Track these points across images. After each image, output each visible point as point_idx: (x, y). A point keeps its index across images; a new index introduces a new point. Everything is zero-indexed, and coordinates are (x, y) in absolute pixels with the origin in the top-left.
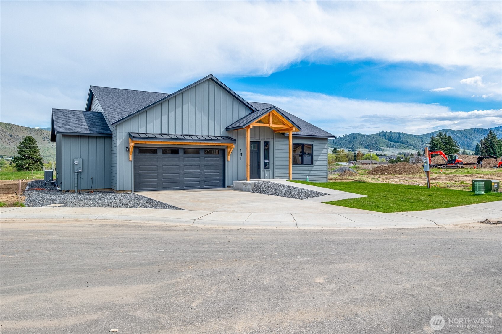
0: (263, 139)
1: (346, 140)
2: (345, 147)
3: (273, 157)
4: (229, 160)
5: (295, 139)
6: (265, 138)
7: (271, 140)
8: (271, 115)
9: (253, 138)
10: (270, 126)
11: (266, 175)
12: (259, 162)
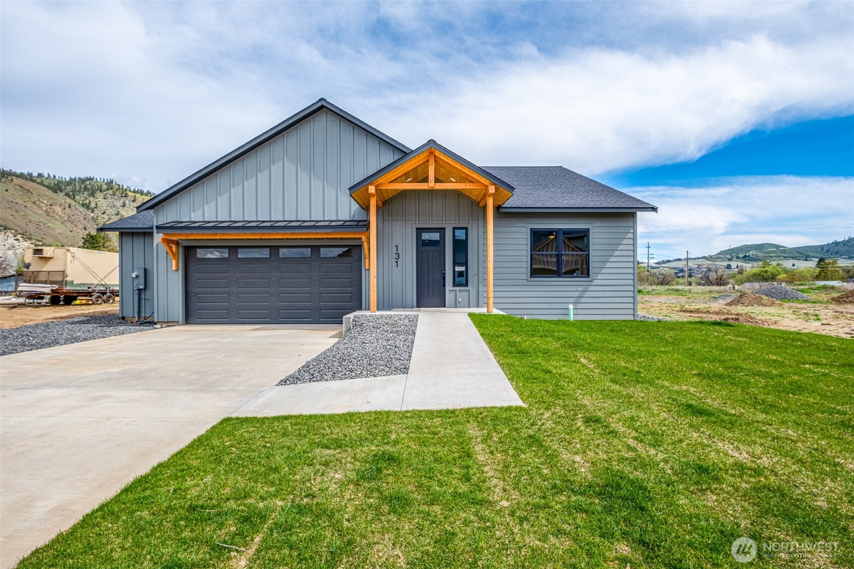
0: (451, 223)
1: (849, 245)
2: (847, 257)
3: (476, 261)
4: (367, 268)
5: (538, 220)
6: (457, 220)
7: (471, 223)
8: (432, 160)
9: (428, 222)
10: (431, 189)
11: (460, 300)
12: (443, 272)
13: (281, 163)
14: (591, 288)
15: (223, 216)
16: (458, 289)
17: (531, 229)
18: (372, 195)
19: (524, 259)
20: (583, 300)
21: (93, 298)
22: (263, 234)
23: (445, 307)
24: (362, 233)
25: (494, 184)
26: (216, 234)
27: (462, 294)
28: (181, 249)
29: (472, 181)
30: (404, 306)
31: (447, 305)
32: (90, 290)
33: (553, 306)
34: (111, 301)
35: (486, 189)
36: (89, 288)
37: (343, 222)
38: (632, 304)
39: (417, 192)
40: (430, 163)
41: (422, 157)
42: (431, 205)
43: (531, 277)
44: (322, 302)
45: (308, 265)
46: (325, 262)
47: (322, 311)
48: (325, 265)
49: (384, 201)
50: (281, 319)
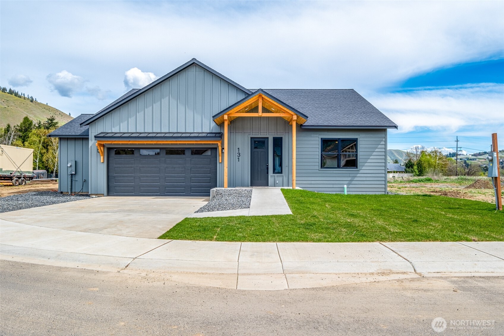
0: (272, 134)
3: (288, 158)
4: (220, 161)
5: (326, 133)
6: (276, 133)
7: (284, 134)
8: (261, 100)
9: (258, 134)
10: (260, 116)
11: (277, 182)
12: (267, 164)
13: (168, 98)
14: (358, 175)
15: (132, 130)
16: (276, 175)
17: (321, 138)
18: (226, 120)
19: (317, 157)
20: (353, 182)
21: (14, 181)
22: (158, 141)
23: (268, 186)
24: (218, 141)
25: (296, 115)
26: (130, 141)
27: (278, 178)
28: (106, 150)
29: (285, 112)
30: (243, 185)
31: (269, 186)
32: (12, 175)
33: (335, 186)
34: (24, 184)
35: (292, 117)
36: (11, 174)
37: (207, 134)
38: (384, 185)
39: (251, 118)
40: (259, 101)
41: (255, 98)
42: (260, 123)
43: (321, 168)
44: (192, 183)
45: (184, 160)
46: (194, 158)
47: (192, 188)
48: (194, 160)
49: (231, 121)
50: (166, 193)
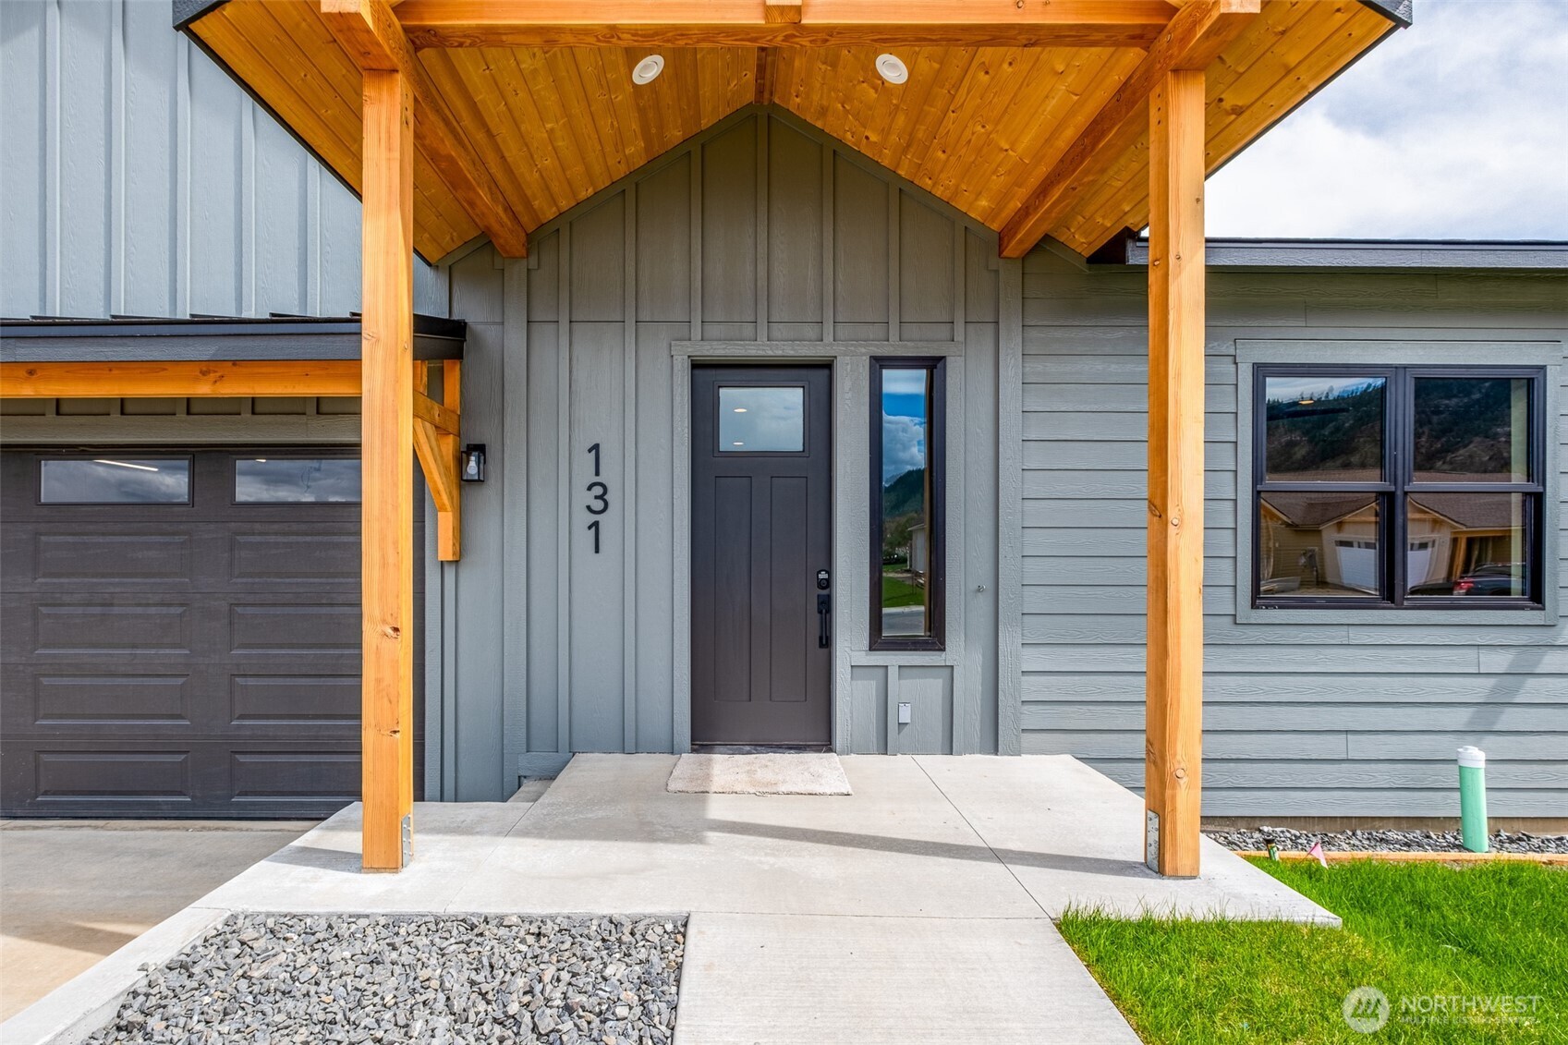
0: (861, 331)
9: (748, 331)
11: (905, 716)
12: (823, 575)
14: (1552, 662)
16: (892, 660)
17: (1256, 367)
19: (1224, 513)
23: (830, 749)
27: (913, 686)
30: (627, 742)
33: (1362, 746)
43: (1254, 606)
44: (242, 717)
45: (177, 539)
46: (257, 526)
47: (242, 758)
48: (258, 539)
49: (531, 228)
50: (46, 793)
